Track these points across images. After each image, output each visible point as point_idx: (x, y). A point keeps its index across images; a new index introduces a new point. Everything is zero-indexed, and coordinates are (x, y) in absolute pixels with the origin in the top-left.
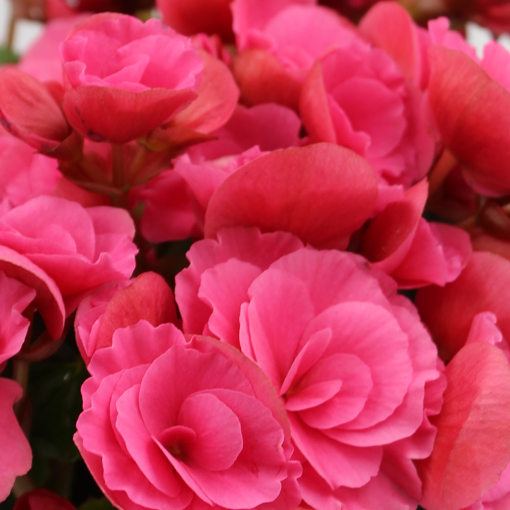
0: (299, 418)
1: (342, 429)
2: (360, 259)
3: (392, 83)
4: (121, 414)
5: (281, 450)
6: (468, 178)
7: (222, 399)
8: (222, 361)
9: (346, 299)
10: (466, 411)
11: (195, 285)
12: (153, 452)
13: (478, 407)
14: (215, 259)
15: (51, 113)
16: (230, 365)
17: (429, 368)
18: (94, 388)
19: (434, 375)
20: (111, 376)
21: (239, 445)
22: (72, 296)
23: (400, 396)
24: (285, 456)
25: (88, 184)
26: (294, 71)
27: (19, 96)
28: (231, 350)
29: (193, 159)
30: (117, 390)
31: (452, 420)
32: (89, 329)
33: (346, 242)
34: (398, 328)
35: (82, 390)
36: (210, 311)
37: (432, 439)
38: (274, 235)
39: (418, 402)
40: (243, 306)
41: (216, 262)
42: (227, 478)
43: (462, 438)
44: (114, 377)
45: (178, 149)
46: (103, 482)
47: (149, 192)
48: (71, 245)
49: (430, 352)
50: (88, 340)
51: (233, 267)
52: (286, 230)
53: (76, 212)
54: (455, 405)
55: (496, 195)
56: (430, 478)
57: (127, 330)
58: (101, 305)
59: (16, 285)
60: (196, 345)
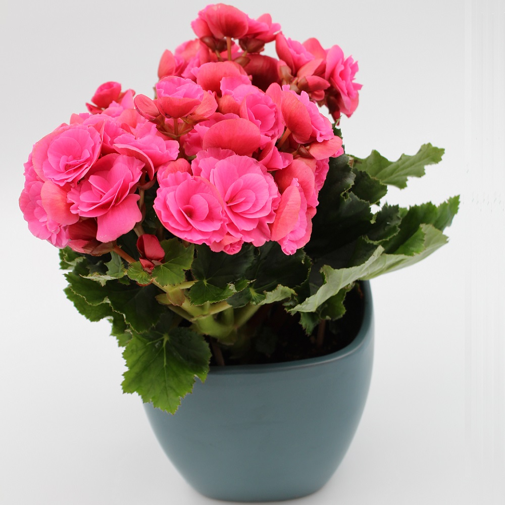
0: (230, 208)
1: (243, 213)
2: (255, 160)
3: (272, 107)
4: (168, 199)
5: (221, 213)
6: (294, 137)
7: (202, 196)
8: (203, 185)
9: (250, 172)
10: (284, 207)
11: (197, 163)
12: (180, 213)
13: (288, 205)
14: (205, 156)
15: (155, 109)
16: (205, 186)
17: (275, 195)
18: (161, 191)
19: (276, 196)
20: (167, 188)
21: (207, 211)
22: (157, 166)
23: (264, 203)
24: (222, 216)
25: (165, 133)
26: (239, 102)
27: (144, 103)
28: (206, 181)
29: (200, 125)
30: (168, 192)
31: (280, 211)
32: (161, 174)
33: (251, 155)
34: (265, 181)
35: (157, 192)
36: (201, 170)
37: (274, 217)
38: (226, 150)
39: (270, 204)
40: (212, 169)
41: (206, 157)
42: (203, 223)
43: (283, 215)
44: (168, 188)
45: (196, 122)
46: (161, 219)
47: (188, 139)
48: (158, 149)
49: (275, 189)
50: (160, 178)
51: (211, 159)
52: (230, 149)
53: (160, 140)
54: (282, 206)
55: (303, 143)
56: (273, 230)
57: (173, 174)
58: (165, 168)
59: (139, 161)
60: (195, 179)
